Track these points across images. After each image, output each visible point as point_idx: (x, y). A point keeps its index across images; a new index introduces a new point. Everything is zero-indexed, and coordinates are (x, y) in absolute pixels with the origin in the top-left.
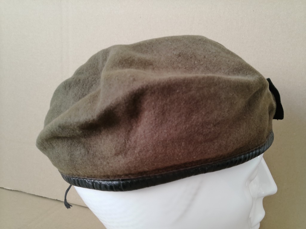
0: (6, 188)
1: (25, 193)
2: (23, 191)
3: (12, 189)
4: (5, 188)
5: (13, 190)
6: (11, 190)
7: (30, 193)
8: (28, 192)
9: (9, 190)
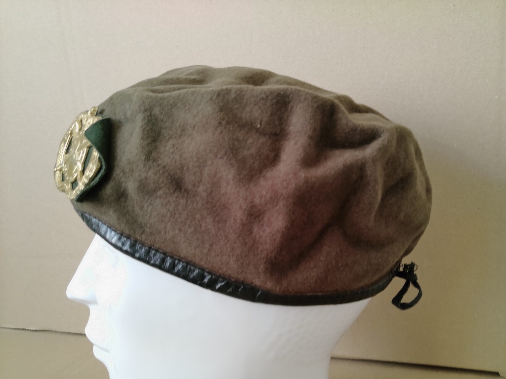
0: (29, 329)
1: (56, 332)
2: (53, 330)
3: (38, 329)
4: (27, 329)
5: (39, 331)
6: (36, 331)
7: (63, 331)
8: (60, 331)
9: (33, 330)
